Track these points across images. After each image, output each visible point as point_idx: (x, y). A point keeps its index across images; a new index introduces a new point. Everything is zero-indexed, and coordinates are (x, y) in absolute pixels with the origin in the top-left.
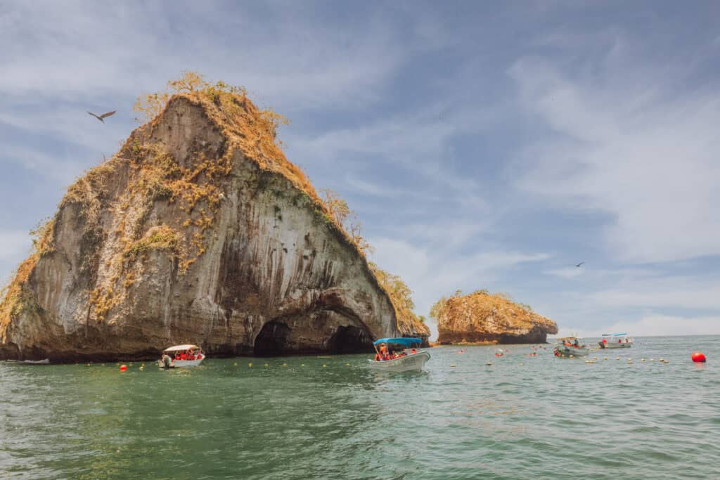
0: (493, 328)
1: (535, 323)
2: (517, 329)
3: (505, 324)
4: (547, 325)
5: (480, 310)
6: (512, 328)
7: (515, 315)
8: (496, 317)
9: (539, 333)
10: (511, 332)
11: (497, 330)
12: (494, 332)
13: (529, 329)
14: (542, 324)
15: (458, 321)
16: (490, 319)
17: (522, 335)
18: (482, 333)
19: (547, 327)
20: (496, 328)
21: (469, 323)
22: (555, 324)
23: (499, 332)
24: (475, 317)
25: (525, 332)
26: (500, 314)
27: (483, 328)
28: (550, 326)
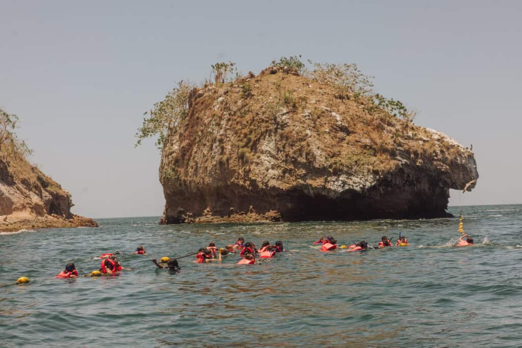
0: (272, 172)
1: (407, 153)
2: (337, 173)
3: (302, 160)
4: (444, 160)
5: (248, 117)
6: (322, 172)
7: (343, 129)
8: (282, 136)
9: (425, 186)
10: (317, 182)
11: (281, 178)
12: (273, 183)
13: (376, 173)
14: (429, 158)
15: (199, 154)
16: (268, 145)
17: (351, 192)
18: (243, 187)
19: (445, 167)
20: (276, 172)
21: (217, 157)
22: (471, 157)
23: (284, 186)
24: (233, 138)
25: (360, 182)
26: (294, 128)
27: (247, 172)
28: (453, 164)
